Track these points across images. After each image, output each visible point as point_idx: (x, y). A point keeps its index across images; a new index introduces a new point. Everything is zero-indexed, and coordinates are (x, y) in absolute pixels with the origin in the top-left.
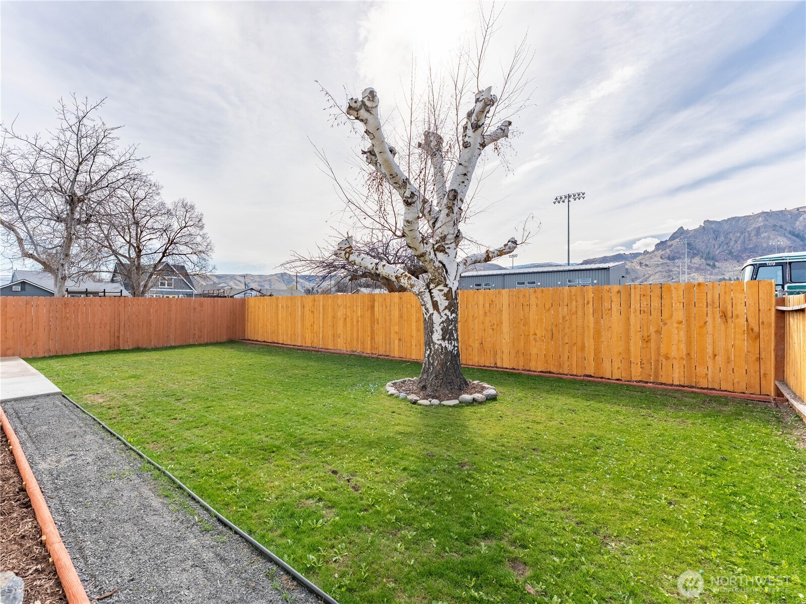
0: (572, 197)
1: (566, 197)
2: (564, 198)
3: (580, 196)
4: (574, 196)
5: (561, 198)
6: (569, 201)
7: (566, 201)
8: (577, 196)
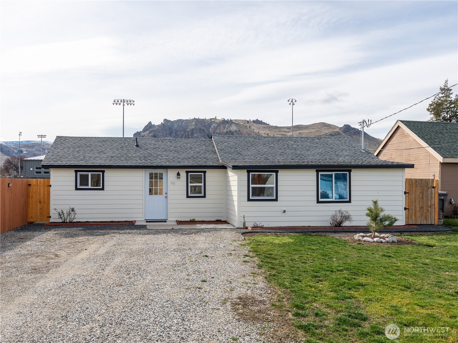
0: (126, 102)
1: (121, 101)
2: (120, 102)
3: (131, 102)
4: (127, 101)
5: (118, 101)
6: (124, 105)
7: (122, 104)
8: (129, 102)
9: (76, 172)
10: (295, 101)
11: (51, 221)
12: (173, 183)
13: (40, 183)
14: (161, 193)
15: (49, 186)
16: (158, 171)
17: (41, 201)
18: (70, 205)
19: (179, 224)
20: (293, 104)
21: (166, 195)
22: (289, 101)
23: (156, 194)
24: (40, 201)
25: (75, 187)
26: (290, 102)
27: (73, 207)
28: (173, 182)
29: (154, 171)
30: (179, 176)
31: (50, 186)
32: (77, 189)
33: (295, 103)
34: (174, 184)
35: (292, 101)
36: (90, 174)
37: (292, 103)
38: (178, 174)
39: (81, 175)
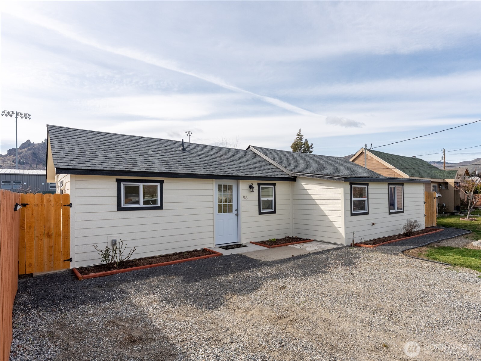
3: (26, 116)
8: (23, 115)
9: (119, 181)
10: (191, 133)
11: (71, 267)
12: (245, 198)
13: (49, 201)
14: (231, 211)
15: (68, 205)
16: (227, 182)
17: (50, 233)
18: (108, 236)
19: (271, 248)
20: (190, 136)
21: (236, 212)
22: (186, 132)
23: (225, 211)
24: (48, 234)
25: (118, 206)
26: (187, 134)
27: (114, 238)
28: (245, 196)
29: (223, 182)
30: (252, 189)
31: (70, 205)
32: (120, 209)
33: (191, 134)
34: (247, 198)
35: (189, 133)
36: (141, 185)
37: (189, 134)
38: (251, 187)
39: (126, 187)
